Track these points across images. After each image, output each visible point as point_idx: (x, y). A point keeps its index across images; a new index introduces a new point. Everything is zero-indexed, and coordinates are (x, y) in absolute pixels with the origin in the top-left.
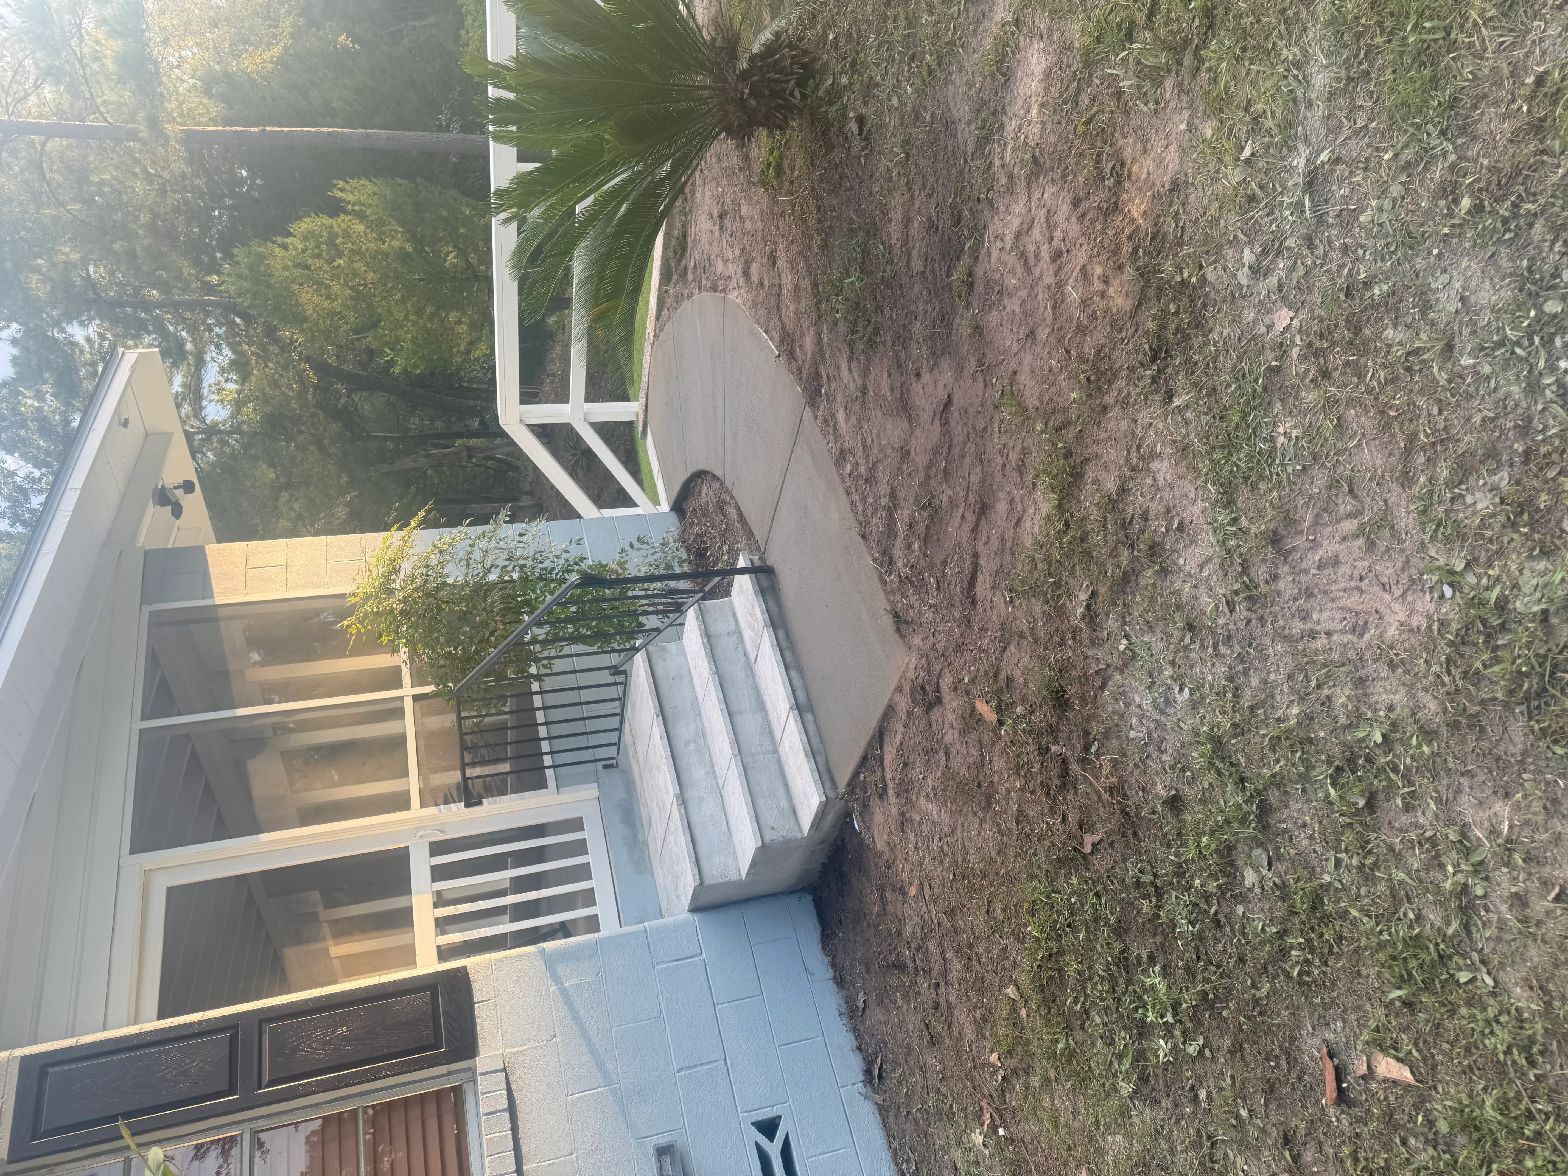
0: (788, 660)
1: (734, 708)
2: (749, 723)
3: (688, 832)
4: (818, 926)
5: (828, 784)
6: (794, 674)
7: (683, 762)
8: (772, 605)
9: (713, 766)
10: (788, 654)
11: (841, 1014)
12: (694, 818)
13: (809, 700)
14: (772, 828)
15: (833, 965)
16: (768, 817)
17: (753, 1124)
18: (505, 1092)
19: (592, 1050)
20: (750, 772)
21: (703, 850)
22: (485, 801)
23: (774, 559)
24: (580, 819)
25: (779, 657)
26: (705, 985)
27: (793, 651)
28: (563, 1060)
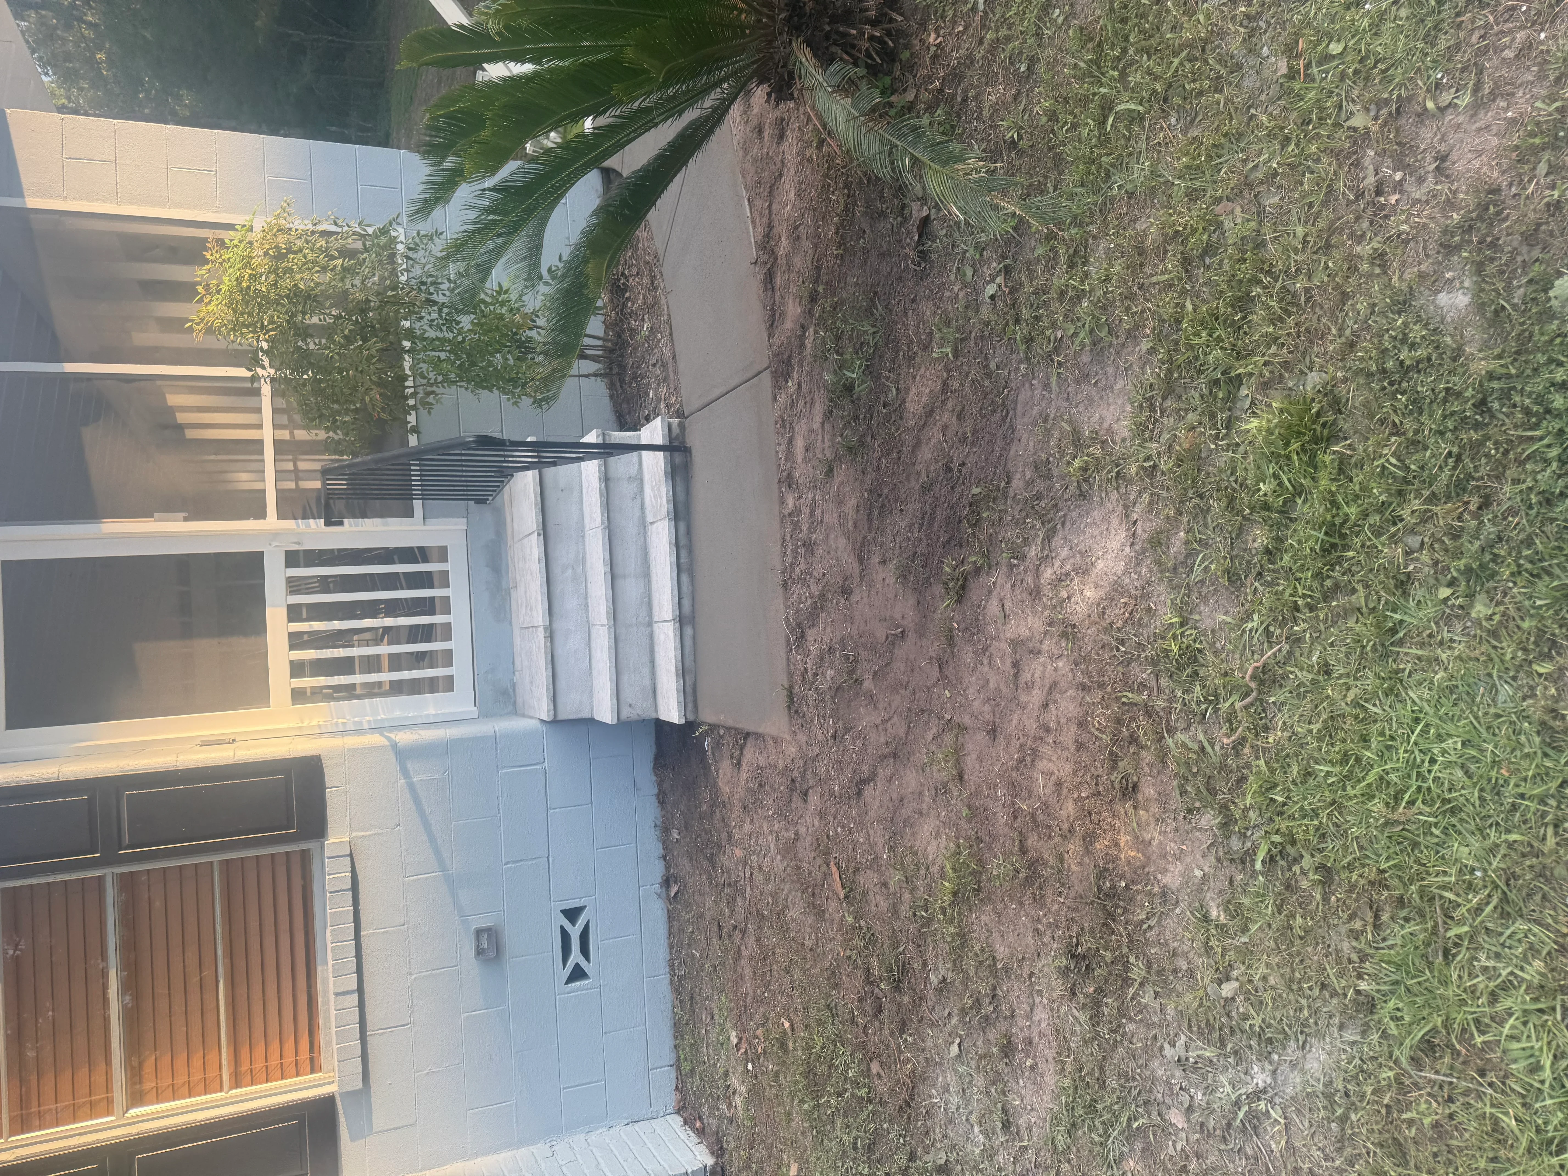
0: (682, 561)
1: (619, 570)
2: (631, 589)
3: (550, 666)
4: (654, 747)
5: (690, 706)
6: (685, 578)
7: (557, 590)
8: (680, 488)
9: (586, 598)
10: (684, 554)
11: (656, 826)
12: (559, 652)
13: (693, 612)
14: (630, 705)
15: (660, 784)
16: (630, 694)
17: (562, 911)
18: (349, 874)
19: (432, 839)
20: (621, 645)
21: (562, 684)
22: (346, 521)
23: (694, 440)
24: (445, 548)
25: (674, 559)
26: (543, 791)
27: (690, 552)
28: (404, 847)
